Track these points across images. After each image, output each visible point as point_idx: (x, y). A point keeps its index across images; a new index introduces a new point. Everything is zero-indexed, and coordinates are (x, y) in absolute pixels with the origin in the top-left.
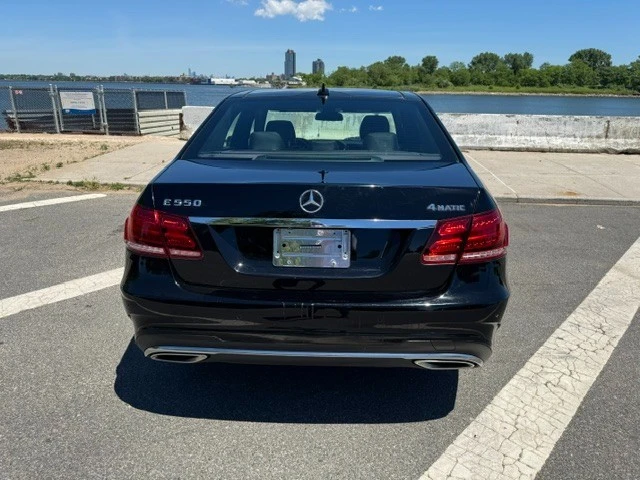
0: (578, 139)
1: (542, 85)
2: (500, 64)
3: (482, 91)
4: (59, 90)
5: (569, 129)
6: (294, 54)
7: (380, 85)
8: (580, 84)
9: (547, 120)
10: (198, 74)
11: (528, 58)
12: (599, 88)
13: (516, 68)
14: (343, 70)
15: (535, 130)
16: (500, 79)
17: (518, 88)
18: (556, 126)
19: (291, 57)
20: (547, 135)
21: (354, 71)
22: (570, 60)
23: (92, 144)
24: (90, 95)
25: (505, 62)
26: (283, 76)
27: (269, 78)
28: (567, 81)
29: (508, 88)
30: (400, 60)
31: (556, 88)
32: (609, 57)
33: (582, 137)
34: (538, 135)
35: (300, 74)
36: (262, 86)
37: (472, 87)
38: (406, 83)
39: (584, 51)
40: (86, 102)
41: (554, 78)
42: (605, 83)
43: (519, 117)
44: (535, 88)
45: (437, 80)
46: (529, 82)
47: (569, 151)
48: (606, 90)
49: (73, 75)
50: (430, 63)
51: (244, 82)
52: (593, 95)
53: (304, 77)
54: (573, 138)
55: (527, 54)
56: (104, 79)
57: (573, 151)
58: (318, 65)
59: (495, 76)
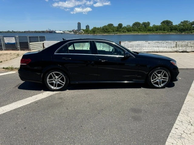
0: (168, 48)
1: (153, 31)
2: (141, 25)
3: (136, 33)
4: (4, 37)
5: (165, 45)
6: (80, 23)
7: (106, 32)
8: (164, 30)
9: (158, 42)
10: (51, 30)
11: (149, 23)
12: (170, 31)
13: (145, 26)
14: (95, 28)
15: (154, 46)
16: (141, 30)
17: (146, 32)
18: (161, 44)
19: (79, 24)
20: (158, 47)
21: (98, 28)
22: (161, 24)
23: (14, 54)
24: (14, 38)
25: (142, 25)
26: (77, 30)
27: (73, 31)
28: (161, 30)
29: (143, 32)
30: (112, 25)
31: (157, 32)
32: (172, 23)
33: (169, 47)
34: (155, 47)
35: (82, 29)
36: (71, 33)
37: (133, 32)
38: (114, 31)
39: (165, 21)
40: (12, 40)
41: (156, 29)
42: (171, 30)
43: (149, 42)
44: (151, 32)
45: (123, 30)
46: (149, 30)
47: (165, 52)
48: (172, 32)
49: (13, 31)
50: (120, 25)
51: (65, 32)
52: (168, 34)
53: (83, 30)
54: (166, 48)
55: (148, 22)
56: (22, 32)
57: (166, 52)
58: (87, 27)
59: (140, 29)
